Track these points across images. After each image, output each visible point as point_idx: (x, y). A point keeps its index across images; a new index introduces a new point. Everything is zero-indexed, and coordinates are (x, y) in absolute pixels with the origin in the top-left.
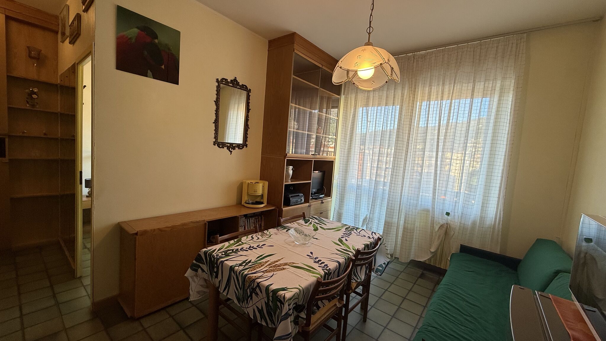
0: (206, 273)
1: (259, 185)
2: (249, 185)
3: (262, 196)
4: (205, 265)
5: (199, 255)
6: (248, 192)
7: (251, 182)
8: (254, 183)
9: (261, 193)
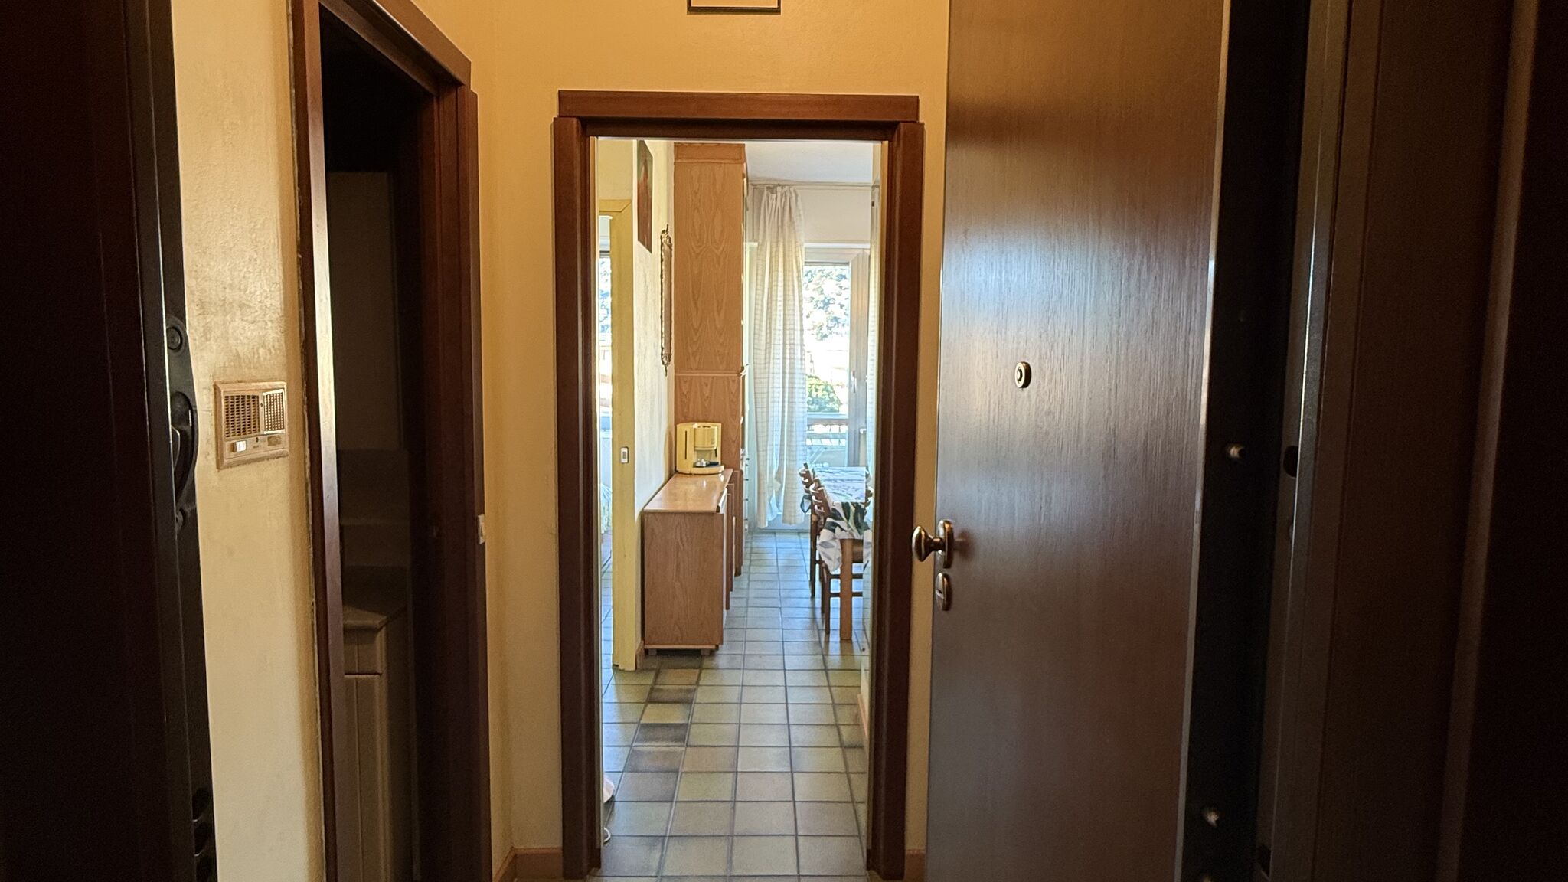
1: (714, 429)
2: (697, 431)
3: (716, 450)
4: (842, 519)
5: (834, 510)
6: (695, 447)
7: (696, 425)
8: (701, 427)
9: (717, 445)
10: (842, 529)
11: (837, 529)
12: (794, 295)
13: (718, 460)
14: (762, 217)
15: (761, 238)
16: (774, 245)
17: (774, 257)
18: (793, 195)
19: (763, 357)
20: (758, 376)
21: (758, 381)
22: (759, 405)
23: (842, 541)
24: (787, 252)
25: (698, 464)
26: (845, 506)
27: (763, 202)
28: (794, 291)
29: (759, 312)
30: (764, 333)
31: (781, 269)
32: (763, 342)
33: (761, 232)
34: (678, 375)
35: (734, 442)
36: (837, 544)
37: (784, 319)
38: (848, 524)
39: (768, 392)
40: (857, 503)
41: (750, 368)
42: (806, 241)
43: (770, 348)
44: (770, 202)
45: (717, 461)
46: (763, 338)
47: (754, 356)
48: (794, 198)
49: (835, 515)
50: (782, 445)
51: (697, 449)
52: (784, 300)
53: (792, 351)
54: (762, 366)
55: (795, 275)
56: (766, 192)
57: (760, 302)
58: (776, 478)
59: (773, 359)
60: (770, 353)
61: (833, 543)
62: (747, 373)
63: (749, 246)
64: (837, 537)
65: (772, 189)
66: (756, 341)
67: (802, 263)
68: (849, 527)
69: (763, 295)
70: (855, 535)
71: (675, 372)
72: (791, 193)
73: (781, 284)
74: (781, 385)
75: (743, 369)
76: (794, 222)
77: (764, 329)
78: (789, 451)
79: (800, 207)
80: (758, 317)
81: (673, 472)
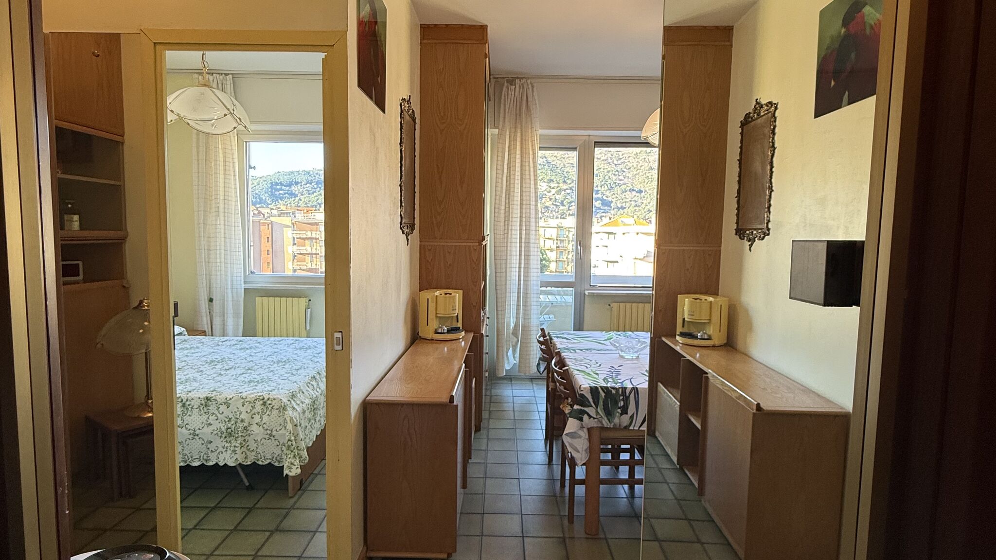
0: (594, 418)
1: (455, 297)
2: (438, 298)
3: (457, 316)
4: (592, 406)
5: (582, 396)
6: (436, 314)
7: (437, 293)
8: (443, 295)
9: (458, 311)
10: (590, 417)
11: (585, 417)
12: (530, 175)
13: (460, 325)
14: (502, 106)
15: (500, 127)
16: (513, 130)
17: (512, 141)
18: (530, 86)
19: (502, 228)
20: (498, 245)
21: (498, 249)
22: (498, 270)
23: (590, 430)
24: (524, 138)
25: (440, 331)
26: (594, 391)
27: (503, 92)
28: (530, 170)
29: (499, 189)
30: (503, 208)
31: (518, 152)
32: (503, 216)
33: (501, 119)
34: (423, 243)
35: (475, 306)
36: (584, 434)
37: (521, 195)
38: (597, 411)
39: (506, 259)
40: (607, 388)
41: (490, 237)
42: (541, 128)
43: (509, 220)
44: (510, 92)
45: (458, 326)
46: (503, 212)
47: (494, 228)
48: (531, 89)
49: (582, 400)
50: (518, 305)
51: (439, 315)
52: (522, 178)
53: (528, 223)
54: (502, 236)
55: (531, 157)
56: (506, 84)
57: (500, 181)
58: (513, 334)
59: (511, 230)
60: (508, 225)
61: (581, 433)
62: (488, 242)
63: (491, 133)
64: (584, 426)
65: (511, 82)
66: (496, 215)
67: (537, 147)
68: (597, 413)
69: (502, 175)
70: (604, 422)
71: (420, 241)
72: (528, 85)
73: (518, 165)
74: (518, 253)
75: (484, 238)
76: (530, 111)
77: (503, 203)
78: (525, 310)
79: (536, 97)
80: (498, 193)
81: (415, 338)
